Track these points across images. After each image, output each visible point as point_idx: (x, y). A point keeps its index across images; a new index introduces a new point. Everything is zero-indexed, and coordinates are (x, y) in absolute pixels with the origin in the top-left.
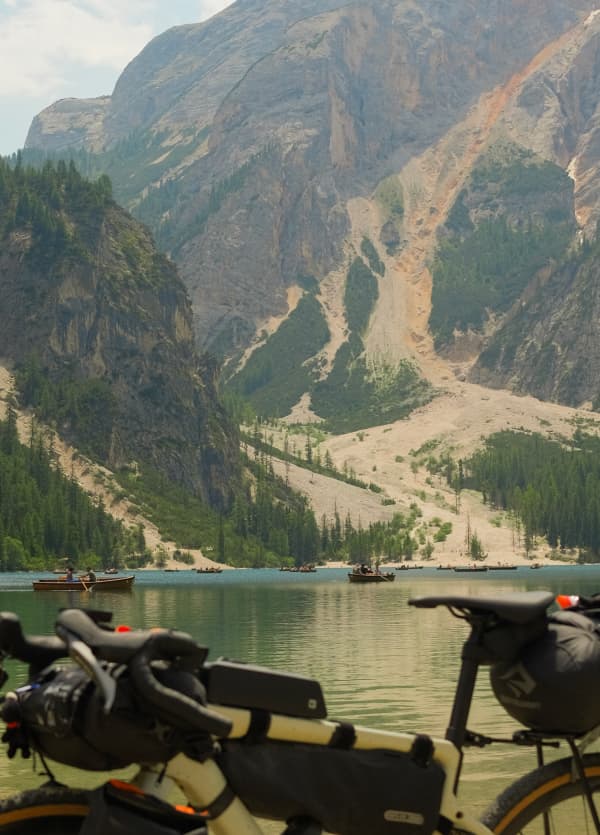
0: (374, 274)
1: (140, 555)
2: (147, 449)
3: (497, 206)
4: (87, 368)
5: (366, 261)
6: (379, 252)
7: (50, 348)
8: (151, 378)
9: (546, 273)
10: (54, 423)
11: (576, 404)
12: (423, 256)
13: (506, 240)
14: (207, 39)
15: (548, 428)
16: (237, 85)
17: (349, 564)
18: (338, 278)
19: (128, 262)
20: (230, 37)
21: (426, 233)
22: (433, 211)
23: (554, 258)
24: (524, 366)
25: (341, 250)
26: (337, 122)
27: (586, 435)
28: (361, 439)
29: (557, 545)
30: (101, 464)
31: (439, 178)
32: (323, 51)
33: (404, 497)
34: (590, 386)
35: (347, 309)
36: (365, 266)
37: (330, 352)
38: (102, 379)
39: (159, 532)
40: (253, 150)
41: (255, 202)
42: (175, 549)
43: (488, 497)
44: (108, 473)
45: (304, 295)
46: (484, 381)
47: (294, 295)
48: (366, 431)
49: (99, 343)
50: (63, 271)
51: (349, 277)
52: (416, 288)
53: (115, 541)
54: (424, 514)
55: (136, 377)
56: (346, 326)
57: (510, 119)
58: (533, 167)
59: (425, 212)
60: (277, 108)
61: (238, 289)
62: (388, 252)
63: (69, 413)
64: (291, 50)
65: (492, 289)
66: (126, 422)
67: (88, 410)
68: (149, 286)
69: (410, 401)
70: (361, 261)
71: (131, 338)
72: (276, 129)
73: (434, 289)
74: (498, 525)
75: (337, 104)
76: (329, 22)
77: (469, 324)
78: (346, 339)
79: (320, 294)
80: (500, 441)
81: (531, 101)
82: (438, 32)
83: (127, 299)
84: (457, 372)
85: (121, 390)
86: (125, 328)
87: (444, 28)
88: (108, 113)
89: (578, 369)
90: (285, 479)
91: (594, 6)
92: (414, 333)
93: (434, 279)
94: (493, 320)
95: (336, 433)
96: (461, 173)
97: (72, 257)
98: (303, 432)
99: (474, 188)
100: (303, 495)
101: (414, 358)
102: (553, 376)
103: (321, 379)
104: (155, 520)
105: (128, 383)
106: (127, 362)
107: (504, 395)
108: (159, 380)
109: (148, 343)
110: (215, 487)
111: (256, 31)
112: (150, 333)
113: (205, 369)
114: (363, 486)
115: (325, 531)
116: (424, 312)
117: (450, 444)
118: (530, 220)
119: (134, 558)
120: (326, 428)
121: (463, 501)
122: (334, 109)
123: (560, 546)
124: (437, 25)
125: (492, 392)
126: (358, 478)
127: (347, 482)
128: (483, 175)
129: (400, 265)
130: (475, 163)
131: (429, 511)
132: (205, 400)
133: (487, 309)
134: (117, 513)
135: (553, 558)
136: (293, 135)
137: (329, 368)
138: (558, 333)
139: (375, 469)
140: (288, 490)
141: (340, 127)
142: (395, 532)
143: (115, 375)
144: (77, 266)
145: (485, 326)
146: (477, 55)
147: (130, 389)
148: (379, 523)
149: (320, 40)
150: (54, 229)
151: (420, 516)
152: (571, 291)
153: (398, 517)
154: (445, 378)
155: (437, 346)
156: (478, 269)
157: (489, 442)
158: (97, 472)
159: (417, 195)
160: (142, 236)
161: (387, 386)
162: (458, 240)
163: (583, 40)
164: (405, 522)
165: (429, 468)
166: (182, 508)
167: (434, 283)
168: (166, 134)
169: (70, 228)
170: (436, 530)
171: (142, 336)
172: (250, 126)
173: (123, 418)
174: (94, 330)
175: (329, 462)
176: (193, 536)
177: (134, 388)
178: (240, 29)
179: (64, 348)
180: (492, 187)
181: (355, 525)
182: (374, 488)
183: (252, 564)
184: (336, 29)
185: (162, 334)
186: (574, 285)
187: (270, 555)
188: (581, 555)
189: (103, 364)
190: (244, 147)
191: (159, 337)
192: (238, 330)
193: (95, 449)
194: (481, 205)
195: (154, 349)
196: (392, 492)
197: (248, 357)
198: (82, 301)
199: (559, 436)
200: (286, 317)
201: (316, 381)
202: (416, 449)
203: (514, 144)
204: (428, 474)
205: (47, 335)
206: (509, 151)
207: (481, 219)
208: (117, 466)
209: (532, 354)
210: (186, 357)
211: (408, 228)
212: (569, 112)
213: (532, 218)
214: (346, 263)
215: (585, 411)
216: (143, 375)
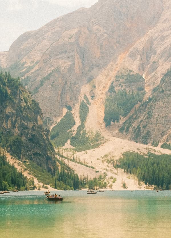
0: (88, 105)
1: (33, 186)
2: (30, 156)
3: (122, 86)
4: (14, 132)
5: (85, 102)
6: (89, 99)
7: (3, 126)
8: (32, 135)
9: (137, 106)
10: (5, 148)
11: (147, 144)
12: (101, 100)
13: (125, 96)
14: (37, 35)
15: (140, 151)
16: (48, 49)
17: (88, 189)
18: (77, 107)
19: (25, 101)
20: (44, 35)
21: (102, 93)
22: (104, 87)
23: (140, 102)
24: (132, 133)
25: (78, 98)
26: (77, 61)
27: (151, 153)
28: (86, 153)
29: (147, 184)
30: (19, 160)
31: (106, 78)
32: (73, 40)
33: (101, 170)
34: (151, 139)
35: (80, 115)
36: (85, 103)
37: (75, 128)
38: (18, 135)
39: (38, 180)
40: (52, 68)
41: (54, 84)
42: (43, 185)
43: (125, 170)
44: (21, 163)
45: (67, 111)
46: (120, 137)
47: (65, 111)
48: (87, 151)
49: (17, 125)
50: (7, 104)
51: (80, 106)
52: (100, 110)
53: (26, 182)
54: (108, 175)
55: (27, 135)
56: (80, 120)
57: (126, 61)
58: (133, 75)
59: (102, 87)
60: (60, 56)
61: (48, 109)
62: (91, 99)
63: (10, 145)
64: (64, 39)
65: (122, 110)
66: (25, 148)
67: (15, 144)
68: (31, 109)
69: (99, 142)
70: (84, 101)
71: (26, 124)
72: (59, 62)
73: (105, 110)
74: (129, 178)
75: (77, 55)
76: (74, 32)
77: (115, 120)
78: (80, 124)
79: (72, 111)
80: (127, 154)
81: (132, 56)
82: (106, 35)
83: (25, 112)
84: (112, 134)
85: (23, 138)
86: (24, 121)
87: (107, 34)
88: (7, 56)
89: (147, 134)
90: (68, 165)
91: (150, 29)
92: (100, 123)
93: (105, 107)
94: (122, 119)
95: (78, 151)
96: (112, 76)
97: (10, 100)
98: (69, 151)
99: (116, 81)
100: (73, 169)
101: (100, 130)
102: (140, 136)
103: (73, 136)
104: (36, 176)
105: (25, 137)
106: (25, 130)
107: (126, 141)
108: (34, 136)
109: (31, 125)
110: (49, 167)
111: (52, 33)
112: (31, 122)
113: (46, 133)
114: (90, 167)
115: (81, 180)
116: (102, 116)
117: (112, 155)
118: (132, 90)
119: (31, 187)
120: (76, 150)
121: (119, 172)
122: (76, 57)
123: (148, 185)
124: (105, 33)
125: (122, 140)
126: (88, 164)
127: (85, 166)
128: (119, 77)
129: (95, 103)
130: (116, 74)
131: (109, 174)
132: (47, 142)
133: (120, 116)
134: (25, 174)
135: (146, 188)
136: (64, 64)
137: (75, 132)
138: (141, 123)
139: (91, 162)
140: (69, 168)
141: (78, 62)
142: (100, 180)
143: (21, 134)
144: (11, 103)
145: (120, 121)
146: (117, 42)
147: (26, 138)
148: (96, 178)
149: (72, 37)
150: (4, 92)
151: (107, 176)
152: (145, 111)
153: (101, 176)
154: (109, 136)
155: (106, 126)
156: (118, 104)
157: (123, 155)
158: (18, 162)
159: (99, 83)
160: (29, 94)
161: (92, 138)
162: (112, 96)
163: (147, 39)
164: (103, 177)
165: (107, 162)
166: (42, 172)
167: (105, 108)
168: (25, 63)
169: (9, 92)
170: (112, 180)
171: (29, 123)
172: (51, 61)
173: (24, 147)
174: (16, 121)
175: (79, 160)
176: (47, 181)
177: (27, 138)
178: (47, 33)
179: (7, 126)
180: (121, 81)
181: (89, 178)
182: (92, 168)
183: (64, 189)
184: (76, 34)
185: (35, 123)
186: (146, 109)
187: (68, 187)
188: (154, 187)
189: (18, 131)
190: (50, 67)
191: (34, 124)
192: (48, 121)
193: (17, 156)
194: (118, 86)
195: (33, 127)
196: (97, 169)
197: (52, 129)
198: (12, 113)
199: (143, 153)
200: (62, 117)
201: (72, 136)
202: (103, 156)
203: (128, 68)
204: (107, 164)
205: (3, 123)
206: (126, 70)
207: (118, 90)
208: (23, 160)
209: (134, 129)
210: (41, 129)
211: (97, 92)
212: (143, 59)
213: (133, 90)
214: (79, 102)
215: (149, 146)
216: (29, 134)
